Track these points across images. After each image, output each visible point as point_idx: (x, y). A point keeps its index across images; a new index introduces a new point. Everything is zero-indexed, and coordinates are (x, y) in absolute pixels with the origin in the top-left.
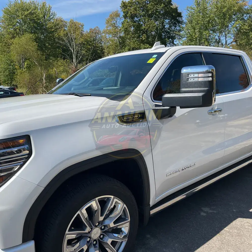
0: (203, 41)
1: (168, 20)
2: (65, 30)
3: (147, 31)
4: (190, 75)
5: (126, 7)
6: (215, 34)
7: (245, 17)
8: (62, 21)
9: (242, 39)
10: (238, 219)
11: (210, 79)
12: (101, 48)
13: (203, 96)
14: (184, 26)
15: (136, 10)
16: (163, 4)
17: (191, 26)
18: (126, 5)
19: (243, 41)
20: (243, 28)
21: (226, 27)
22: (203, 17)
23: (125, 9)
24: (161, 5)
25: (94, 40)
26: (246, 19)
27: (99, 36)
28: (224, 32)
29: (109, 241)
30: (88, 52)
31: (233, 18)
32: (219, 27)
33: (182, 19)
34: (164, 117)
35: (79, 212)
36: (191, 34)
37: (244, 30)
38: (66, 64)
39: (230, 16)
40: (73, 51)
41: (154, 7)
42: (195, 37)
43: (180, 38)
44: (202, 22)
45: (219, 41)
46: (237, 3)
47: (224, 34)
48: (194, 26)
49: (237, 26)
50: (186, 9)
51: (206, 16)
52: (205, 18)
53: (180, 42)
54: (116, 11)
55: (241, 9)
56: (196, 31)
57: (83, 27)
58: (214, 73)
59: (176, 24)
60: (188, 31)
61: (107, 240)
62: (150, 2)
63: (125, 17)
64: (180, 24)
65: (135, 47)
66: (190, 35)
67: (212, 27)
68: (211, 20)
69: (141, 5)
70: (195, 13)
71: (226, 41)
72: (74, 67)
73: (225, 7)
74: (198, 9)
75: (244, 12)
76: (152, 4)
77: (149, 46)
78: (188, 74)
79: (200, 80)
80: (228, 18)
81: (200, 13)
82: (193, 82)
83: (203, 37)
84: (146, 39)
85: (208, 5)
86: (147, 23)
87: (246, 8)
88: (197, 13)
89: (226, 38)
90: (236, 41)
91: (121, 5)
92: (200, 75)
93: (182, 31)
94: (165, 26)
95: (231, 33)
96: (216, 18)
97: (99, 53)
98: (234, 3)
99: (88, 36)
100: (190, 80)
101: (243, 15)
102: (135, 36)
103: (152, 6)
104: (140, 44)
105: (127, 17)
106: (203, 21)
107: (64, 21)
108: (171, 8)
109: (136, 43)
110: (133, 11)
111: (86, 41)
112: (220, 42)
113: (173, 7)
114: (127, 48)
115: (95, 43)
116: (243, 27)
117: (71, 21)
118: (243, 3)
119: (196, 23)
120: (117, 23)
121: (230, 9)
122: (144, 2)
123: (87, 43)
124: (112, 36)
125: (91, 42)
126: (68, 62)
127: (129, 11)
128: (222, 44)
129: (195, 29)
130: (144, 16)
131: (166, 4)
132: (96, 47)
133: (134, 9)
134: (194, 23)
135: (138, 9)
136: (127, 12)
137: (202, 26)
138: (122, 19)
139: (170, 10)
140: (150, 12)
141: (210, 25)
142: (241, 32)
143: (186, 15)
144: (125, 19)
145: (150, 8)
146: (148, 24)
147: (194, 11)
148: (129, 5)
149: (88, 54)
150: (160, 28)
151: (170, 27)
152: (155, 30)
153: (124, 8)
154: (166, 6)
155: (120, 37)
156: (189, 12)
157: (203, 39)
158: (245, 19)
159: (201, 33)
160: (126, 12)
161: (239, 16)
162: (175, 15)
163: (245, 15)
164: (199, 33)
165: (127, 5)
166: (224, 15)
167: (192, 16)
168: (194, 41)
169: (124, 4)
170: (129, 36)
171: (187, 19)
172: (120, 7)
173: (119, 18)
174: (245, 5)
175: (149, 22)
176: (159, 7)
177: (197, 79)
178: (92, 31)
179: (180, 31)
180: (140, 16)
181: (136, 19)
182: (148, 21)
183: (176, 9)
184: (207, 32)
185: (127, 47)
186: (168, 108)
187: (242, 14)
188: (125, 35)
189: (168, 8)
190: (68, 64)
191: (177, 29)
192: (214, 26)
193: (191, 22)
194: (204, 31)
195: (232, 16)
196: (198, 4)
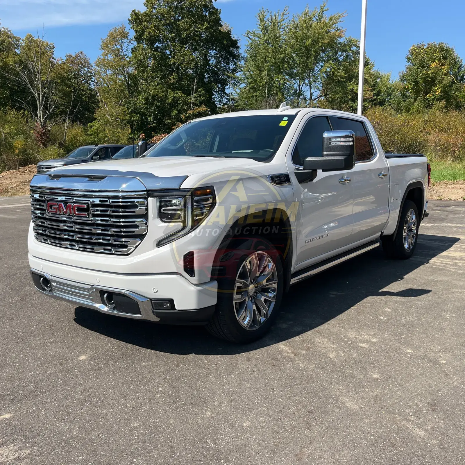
0: (275, 92)
1: (214, 51)
2: (16, 54)
3: (178, 68)
4: (332, 139)
5: (140, 21)
6: (294, 81)
7: (340, 56)
8: (9, 37)
9: (336, 93)
10: (368, 297)
11: (351, 143)
12: (89, 92)
13: (345, 159)
14: (242, 63)
15: (158, 29)
16: (206, 23)
17: (255, 64)
18: (139, 19)
19: (338, 96)
20: (337, 75)
21: (310, 70)
22: (273, 52)
23: (138, 26)
24: (203, 25)
25: (75, 78)
26: (341, 60)
27: (85, 70)
28: (307, 79)
29: (263, 299)
30: (63, 99)
31: (322, 57)
32: (300, 70)
33: (238, 51)
34: (303, 181)
35: (244, 263)
36: (255, 78)
37: (339, 78)
38: (22, 119)
39: (317, 53)
40: (37, 96)
41: (191, 27)
42: (261, 84)
43: (236, 84)
44: (273, 60)
45: (300, 92)
46: (327, 33)
47: (307, 81)
48: (259, 64)
49: (328, 70)
50: (245, 35)
51: (279, 51)
52: (277, 54)
53: (235, 91)
54: (122, 27)
55: (335, 43)
56: (263, 73)
57: (53, 50)
58: (354, 138)
59: (229, 59)
60: (250, 73)
61: (261, 297)
62: (183, 18)
63: (139, 39)
64: (234, 60)
65: (157, 95)
66: (254, 80)
67: (288, 69)
68: (287, 58)
69: (167, 22)
70: (261, 43)
71: (311, 94)
72: (40, 126)
73: (308, 37)
74: (266, 37)
75: (338, 48)
76: (187, 21)
77: (183, 95)
78: (330, 138)
79: (342, 144)
80: (314, 56)
81: (268, 44)
82: (335, 146)
83: (275, 85)
84: (177, 81)
85: (281, 32)
86: (179, 53)
87: (341, 41)
88: (264, 44)
89: (311, 89)
90: (326, 95)
91: (130, 18)
92: (342, 139)
93: (239, 71)
94: (209, 60)
95: (319, 82)
96: (294, 55)
97: (86, 101)
98: (323, 32)
99: (64, 69)
100: (333, 144)
101: (337, 53)
102: (157, 75)
103: (187, 24)
104: (167, 91)
105: (143, 41)
106: (274, 58)
107: (14, 37)
108: (220, 31)
109: (160, 87)
110: (154, 30)
111: (61, 77)
112: (302, 95)
113: (224, 29)
114: (143, 96)
115: (78, 83)
116: (338, 73)
117: (28, 37)
118: (337, 33)
119: (262, 60)
120: (122, 50)
121: (316, 41)
122: (172, 16)
123: (62, 81)
124: (113, 73)
125: (69, 80)
126: (26, 115)
127: (147, 30)
128: (305, 99)
129: (260, 70)
130: (173, 40)
131: (212, 23)
132: (80, 90)
133: (155, 27)
134: (259, 59)
135: (161, 27)
136: (142, 32)
137: (272, 66)
138: (132, 42)
139: (219, 34)
140: (185, 35)
141: (286, 66)
142: (333, 80)
143: (246, 45)
144: (138, 43)
145: (185, 28)
146: (182, 56)
147: (260, 39)
148: (146, 19)
149: (65, 102)
150: (201, 65)
151: (218, 63)
152: (193, 67)
153: (136, 23)
154: (211, 27)
155: (129, 75)
156: (250, 41)
157: (275, 88)
158: (339, 60)
159: (271, 79)
160: (140, 31)
161: (330, 55)
162: (227, 45)
163: (340, 53)
164: (268, 78)
165: (142, 19)
166: (308, 50)
167: (256, 48)
168: (259, 90)
169: (137, 16)
170: (146, 74)
171: (248, 51)
172: (129, 20)
173: (126, 40)
174: (341, 37)
175: (181, 52)
176: (200, 28)
177: (339, 143)
178: (71, 60)
179: (235, 71)
180: (166, 40)
181: (157, 44)
182: (180, 50)
183: (229, 33)
184: (281, 76)
185: (143, 94)
186: (310, 171)
187: (335, 51)
188: (139, 73)
189: (214, 31)
190: (25, 119)
191: (229, 68)
192: (292, 68)
193: (254, 57)
194: (276, 75)
195: (319, 54)
196: (265, 29)
